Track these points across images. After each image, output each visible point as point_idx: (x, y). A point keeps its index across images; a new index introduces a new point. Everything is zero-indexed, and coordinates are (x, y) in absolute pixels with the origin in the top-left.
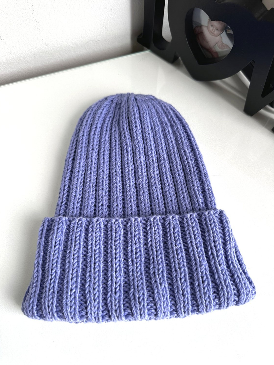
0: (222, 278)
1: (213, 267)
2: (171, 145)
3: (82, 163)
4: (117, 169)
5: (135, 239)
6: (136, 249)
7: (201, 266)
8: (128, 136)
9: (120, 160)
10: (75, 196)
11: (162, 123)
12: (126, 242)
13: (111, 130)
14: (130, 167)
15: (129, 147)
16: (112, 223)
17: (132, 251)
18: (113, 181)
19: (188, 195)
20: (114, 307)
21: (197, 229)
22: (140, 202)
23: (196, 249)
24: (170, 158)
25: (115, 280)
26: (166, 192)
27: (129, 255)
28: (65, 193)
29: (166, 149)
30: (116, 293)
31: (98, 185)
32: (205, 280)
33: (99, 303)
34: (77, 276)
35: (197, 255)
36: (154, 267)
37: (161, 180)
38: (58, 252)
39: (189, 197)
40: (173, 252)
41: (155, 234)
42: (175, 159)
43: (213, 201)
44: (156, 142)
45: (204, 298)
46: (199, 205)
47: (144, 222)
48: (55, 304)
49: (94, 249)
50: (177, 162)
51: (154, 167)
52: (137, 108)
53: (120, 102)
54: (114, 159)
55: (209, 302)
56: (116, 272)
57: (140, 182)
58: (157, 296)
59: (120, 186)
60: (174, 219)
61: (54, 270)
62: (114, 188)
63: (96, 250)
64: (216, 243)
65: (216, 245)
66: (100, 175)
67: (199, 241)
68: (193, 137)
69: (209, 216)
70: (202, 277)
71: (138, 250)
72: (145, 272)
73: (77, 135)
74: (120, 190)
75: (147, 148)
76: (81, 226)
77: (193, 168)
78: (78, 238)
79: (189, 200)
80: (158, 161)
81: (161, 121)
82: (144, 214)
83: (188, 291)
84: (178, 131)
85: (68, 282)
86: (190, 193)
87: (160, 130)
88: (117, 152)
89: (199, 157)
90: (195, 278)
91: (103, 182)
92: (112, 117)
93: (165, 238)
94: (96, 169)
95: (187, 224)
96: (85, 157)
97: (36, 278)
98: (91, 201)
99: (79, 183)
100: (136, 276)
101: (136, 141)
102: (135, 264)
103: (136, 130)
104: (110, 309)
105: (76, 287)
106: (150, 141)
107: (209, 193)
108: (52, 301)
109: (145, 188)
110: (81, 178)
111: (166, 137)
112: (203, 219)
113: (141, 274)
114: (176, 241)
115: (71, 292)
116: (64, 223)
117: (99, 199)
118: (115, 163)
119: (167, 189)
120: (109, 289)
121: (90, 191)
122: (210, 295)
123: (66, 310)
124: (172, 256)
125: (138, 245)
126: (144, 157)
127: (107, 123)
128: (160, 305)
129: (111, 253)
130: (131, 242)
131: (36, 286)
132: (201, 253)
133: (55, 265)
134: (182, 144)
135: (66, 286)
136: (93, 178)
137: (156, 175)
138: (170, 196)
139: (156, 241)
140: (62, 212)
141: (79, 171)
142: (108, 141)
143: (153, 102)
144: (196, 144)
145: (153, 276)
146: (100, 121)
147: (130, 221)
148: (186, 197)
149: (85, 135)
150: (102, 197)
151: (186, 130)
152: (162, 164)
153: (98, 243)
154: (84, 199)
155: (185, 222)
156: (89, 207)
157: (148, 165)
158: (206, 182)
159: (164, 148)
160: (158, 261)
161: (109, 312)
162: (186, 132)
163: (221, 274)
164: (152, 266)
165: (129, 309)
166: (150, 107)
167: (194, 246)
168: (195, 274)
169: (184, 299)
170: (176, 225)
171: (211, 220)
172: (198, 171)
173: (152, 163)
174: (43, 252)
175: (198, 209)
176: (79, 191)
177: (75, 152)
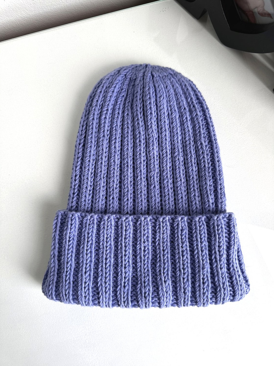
0: (221, 282)
1: (215, 270)
2: (187, 135)
3: (92, 152)
4: (129, 160)
5: (144, 238)
6: (145, 247)
7: (203, 269)
8: (141, 123)
9: (132, 149)
10: (86, 187)
11: (180, 107)
12: (135, 239)
13: (123, 112)
14: (142, 158)
15: (142, 136)
16: (122, 221)
17: (140, 249)
18: (124, 172)
19: (199, 192)
20: (122, 299)
21: (204, 233)
22: (151, 197)
23: (201, 252)
24: (185, 149)
25: (124, 275)
26: (177, 187)
27: (138, 252)
28: (77, 184)
29: (182, 138)
30: (124, 287)
31: (109, 176)
32: (206, 282)
33: (109, 294)
34: (90, 270)
35: (201, 258)
36: (160, 266)
37: (173, 173)
38: (72, 247)
39: (199, 195)
40: (179, 253)
41: (163, 234)
42: (190, 152)
43: (224, 203)
44: (172, 131)
45: (202, 297)
46: (209, 206)
47: (154, 221)
48: (71, 293)
49: (105, 245)
50: (192, 156)
51: (167, 159)
52: (154, 90)
53: (134, 78)
54: (126, 148)
55: (207, 300)
56: (125, 268)
57: (152, 176)
58: (161, 292)
59: (131, 178)
60: (182, 221)
61: (69, 264)
62: (125, 181)
63: (108, 246)
64: (221, 248)
65: (220, 250)
66: (111, 166)
67: (205, 245)
68: (213, 126)
69: (218, 221)
70: (203, 279)
71: (147, 248)
72: (152, 268)
73: (87, 117)
74: (131, 182)
75: (162, 138)
76: (93, 223)
77: (208, 163)
78: (90, 234)
79: (200, 198)
80: (171, 152)
81: (179, 104)
82: (154, 210)
83: (189, 290)
84: (197, 119)
85: (82, 275)
86: (202, 191)
87: (177, 117)
88: (129, 140)
89: (216, 151)
90: (197, 279)
91: (114, 173)
92: (125, 96)
93: (172, 238)
94: (107, 159)
95: (195, 227)
96: (95, 144)
97: (53, 267)
98: (102, 193)
99: (90, 173)
100: (143, 272)
101: (150, 130)
102: (143, 261)
103: (151, 118)
104: (119, 300)
105: (90, 280)
106: (165, 130)
107: (221, 194)
108: (68, 290)
109: (156, 182)
110: (91, 167)
111: (183, 125)
112: (211, 223)
113: (148, 270)
114: (183, 243)
115: (85, 285)
116: (77, 219)
117: (110, 192)
118: (126, 153)
119: (179, 185)
120: (119, 283)
121: (101, 183)
122: (208, 295)
123: (81, 300)
124: (177, 257)
125: (146, 243)
126: (158, 148)
127: (120, 104)
128: (163, 300)
129: (121, 250)
130: (140, 240)
131: (54, 275)
132: (205, 256)
133: (70, 259)
134: (200, 135)
135: (80, 278)
136: (104, 169)
137: (168, 168)
138: (180, 192)
139: (163, 241)
140: (74, 204)
141: (89, 161)
142: (120, 126)
143: (172, 79)
144: (214, 135)
145: (159, 273)
146: (112, 101)
147: (140, 220)
148: (197, 195)
149: (95, 118)
150: (113, 190)
151: (206, 116)
152: (176, 156)
153: (109, 239)
154: (95, 191)
155: (193, 225)
156: (101, 200)
157: (162, 157)
158: (219, 182)
159: (180, 138)
160: (164, 260)
161: (118, 301)
162: (206, 119)
163: (221, 278)
164: (158, 265)
165: (136, 301)
166: (168, 87)
167: (200, 249)
168: (197, 276)
169: (184, 296)
170: (184, 227)
171: (219, 225)
172: (212, 167)
173: (165, 155)
174: (58, 245)
175: (208, 210)
176: (90, 182)
177: (85, 137)
